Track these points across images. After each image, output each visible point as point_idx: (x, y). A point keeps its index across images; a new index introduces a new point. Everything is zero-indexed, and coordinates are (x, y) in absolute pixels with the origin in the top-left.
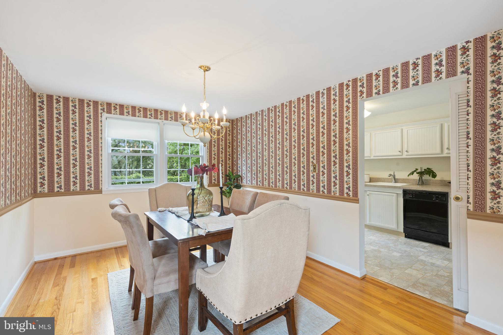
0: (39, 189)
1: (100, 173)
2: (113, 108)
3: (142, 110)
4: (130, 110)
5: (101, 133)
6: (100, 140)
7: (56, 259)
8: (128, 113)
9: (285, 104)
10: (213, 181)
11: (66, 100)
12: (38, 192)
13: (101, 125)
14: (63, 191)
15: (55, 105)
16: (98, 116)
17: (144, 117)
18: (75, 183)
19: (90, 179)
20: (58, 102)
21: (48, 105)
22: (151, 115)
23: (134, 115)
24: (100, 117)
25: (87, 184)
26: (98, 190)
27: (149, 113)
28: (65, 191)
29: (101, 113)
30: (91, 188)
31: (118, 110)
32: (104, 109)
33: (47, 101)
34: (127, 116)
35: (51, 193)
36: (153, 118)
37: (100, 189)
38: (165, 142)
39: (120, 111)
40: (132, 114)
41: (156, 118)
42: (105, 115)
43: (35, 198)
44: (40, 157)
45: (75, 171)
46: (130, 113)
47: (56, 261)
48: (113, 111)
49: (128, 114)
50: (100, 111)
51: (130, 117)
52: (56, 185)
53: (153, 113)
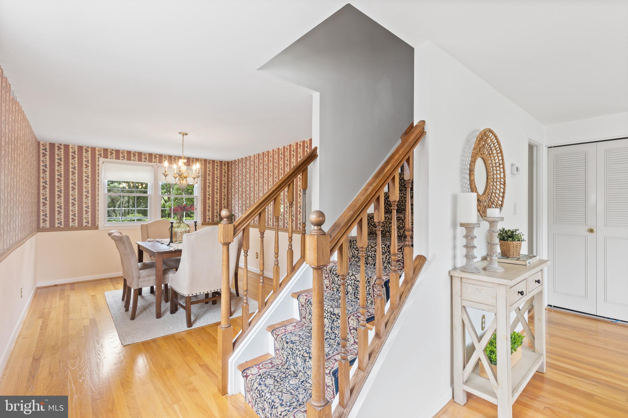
0: (42, 225)
1: (97, 212)
2: (109, 153)
3: (137, 154)
4: (126, 155)
5: (98, 176)
6: (97, 181)
7: (56, 286)
8: (124, 157)
9: (299, 144)
10: (207, 220)
11: (67, 147)
12: (41, 227)
13: (98, 168)
14: (63, 226)
15: (57, 152)
16: (95, 161)
17: (138, 161)
18: (74, 220)
19: (87, 217)
20: (59, 149)
21: (50, 152)
22: (146, 159)
23: (129, 159)
24: (97, 162)
25: (84, 221)
26: (95, 226)
27: (143, 157)
28: (64, 227)
29: (99, 158)
30: (89, 225)
31: (114, 155)
32: (101, 154)
33: (50, 148)
34: (123, 160)
35: (52, 228)
36: (147, 161)
37: (97, 225)
38: (159, 184)
39: (116, 155)
40: (127, 158)
41: (150, 161)
42: (102, 159)
43: (38, 232)
44: (43, 197)
45: (74, 209)
46: (126, 157)
47: (56, 287)
48: (109, 156)
49: (123, 159)
50: (97, 156)
51: (125, 161)
52: (57, 221)
53: (147, 156)
